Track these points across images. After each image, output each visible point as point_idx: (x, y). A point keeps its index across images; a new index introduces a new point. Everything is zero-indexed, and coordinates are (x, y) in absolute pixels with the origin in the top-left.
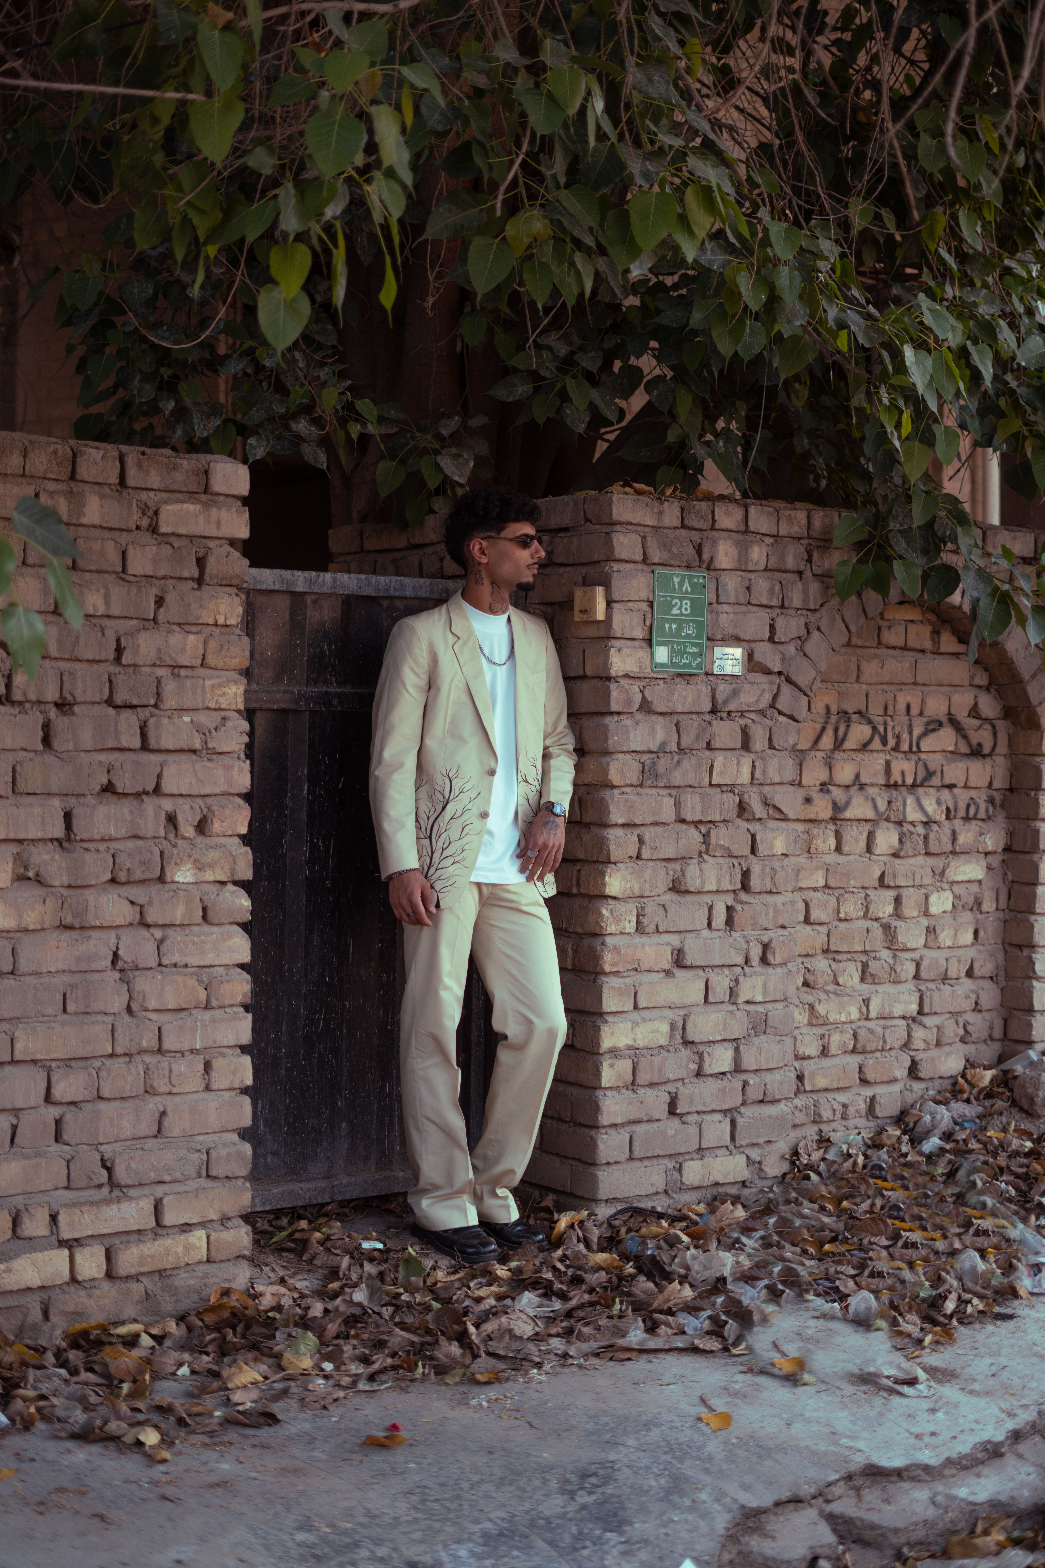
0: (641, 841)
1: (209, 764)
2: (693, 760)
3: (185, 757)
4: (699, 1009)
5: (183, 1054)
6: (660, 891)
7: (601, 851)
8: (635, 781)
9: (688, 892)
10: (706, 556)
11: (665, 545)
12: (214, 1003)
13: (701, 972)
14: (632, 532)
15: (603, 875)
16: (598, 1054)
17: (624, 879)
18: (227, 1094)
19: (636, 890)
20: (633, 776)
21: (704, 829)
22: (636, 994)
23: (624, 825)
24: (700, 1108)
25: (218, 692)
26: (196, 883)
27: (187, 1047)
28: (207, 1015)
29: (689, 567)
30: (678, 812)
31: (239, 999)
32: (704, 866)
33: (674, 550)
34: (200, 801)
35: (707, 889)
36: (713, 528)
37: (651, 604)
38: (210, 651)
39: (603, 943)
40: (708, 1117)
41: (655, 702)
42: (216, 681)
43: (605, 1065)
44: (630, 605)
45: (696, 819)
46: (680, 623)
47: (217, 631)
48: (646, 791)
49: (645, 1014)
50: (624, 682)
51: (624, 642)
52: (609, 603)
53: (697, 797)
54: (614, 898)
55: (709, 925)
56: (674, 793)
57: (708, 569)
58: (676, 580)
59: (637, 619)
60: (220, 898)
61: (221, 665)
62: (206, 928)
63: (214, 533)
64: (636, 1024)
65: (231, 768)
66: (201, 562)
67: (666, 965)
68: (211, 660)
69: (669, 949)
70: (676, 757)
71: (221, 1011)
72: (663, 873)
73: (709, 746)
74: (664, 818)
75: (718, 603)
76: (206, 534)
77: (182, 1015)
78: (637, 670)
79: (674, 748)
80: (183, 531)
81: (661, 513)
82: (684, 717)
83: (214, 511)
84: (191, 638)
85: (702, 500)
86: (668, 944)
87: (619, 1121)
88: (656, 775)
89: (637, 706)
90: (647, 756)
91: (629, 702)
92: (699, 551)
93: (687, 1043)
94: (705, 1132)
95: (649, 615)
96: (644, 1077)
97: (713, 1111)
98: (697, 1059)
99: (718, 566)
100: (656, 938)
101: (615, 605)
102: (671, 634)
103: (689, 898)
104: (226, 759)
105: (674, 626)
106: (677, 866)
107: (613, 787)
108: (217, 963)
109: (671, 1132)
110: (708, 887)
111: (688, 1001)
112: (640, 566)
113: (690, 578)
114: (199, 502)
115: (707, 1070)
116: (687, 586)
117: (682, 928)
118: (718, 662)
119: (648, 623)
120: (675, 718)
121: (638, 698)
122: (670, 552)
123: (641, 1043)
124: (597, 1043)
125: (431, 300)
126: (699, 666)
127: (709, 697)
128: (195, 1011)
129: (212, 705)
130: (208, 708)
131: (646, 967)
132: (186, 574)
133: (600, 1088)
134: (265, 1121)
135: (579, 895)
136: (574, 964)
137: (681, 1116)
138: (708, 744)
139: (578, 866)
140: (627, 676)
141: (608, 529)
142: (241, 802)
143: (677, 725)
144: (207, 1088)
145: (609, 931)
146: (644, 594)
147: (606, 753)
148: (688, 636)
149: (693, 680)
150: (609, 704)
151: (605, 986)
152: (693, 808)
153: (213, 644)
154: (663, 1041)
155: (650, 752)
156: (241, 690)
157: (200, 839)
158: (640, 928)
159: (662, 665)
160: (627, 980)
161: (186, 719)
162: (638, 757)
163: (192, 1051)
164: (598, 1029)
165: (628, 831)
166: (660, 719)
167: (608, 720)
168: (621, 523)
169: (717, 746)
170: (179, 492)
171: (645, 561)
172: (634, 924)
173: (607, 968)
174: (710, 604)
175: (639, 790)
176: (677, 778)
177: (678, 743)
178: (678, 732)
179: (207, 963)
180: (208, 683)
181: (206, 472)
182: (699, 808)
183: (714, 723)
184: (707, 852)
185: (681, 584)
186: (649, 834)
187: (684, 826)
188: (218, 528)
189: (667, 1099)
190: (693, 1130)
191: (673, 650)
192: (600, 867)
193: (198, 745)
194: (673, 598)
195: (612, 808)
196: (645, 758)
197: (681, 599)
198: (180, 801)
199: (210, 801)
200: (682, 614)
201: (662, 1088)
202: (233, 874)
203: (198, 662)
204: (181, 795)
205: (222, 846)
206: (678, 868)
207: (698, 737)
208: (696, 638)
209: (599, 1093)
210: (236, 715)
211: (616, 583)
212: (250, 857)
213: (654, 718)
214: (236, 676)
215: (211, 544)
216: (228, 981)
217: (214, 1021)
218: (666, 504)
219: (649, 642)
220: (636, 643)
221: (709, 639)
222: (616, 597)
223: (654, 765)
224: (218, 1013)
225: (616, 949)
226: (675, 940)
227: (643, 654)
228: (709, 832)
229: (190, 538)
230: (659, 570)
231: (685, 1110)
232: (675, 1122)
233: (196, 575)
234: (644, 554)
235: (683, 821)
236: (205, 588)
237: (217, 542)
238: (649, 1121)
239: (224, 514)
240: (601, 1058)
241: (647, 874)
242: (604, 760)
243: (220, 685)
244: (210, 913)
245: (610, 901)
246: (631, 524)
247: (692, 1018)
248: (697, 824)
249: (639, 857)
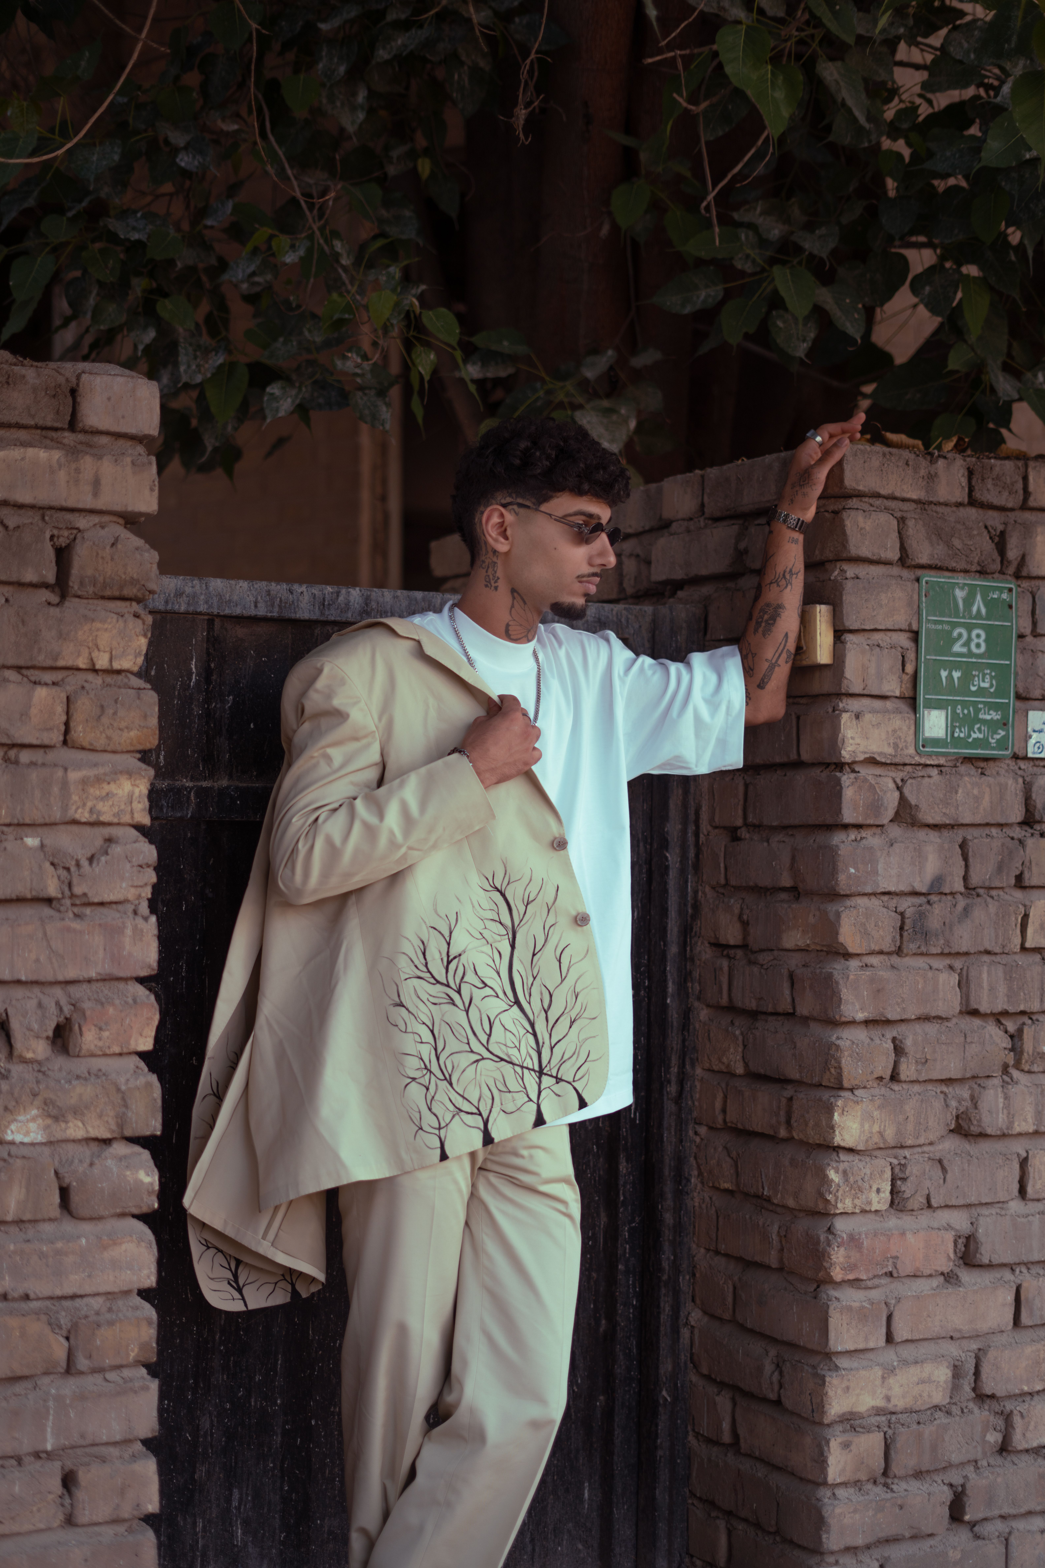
0: (899, 1050)
1: (76, 925)
2: (993, 907)
3: (28, 912)
4: (1004, 1339)
5: (19, 1460)
6: (932, 1137)
7: (826, 1068)
8: (887, 946)
9: (983, 1135)
10: (1012, 554)
11: (938, 534)
12: (82, 1363)
13: (1007, 1275)
14: (879, 509)
15: (829, 1110)
16: (821, 1424)
17: (868, 1117)
18: (109, 1532)
19: (890, 1135)
20: (885, 937)
21: (1011, 1027)
22: (889, 1318)
23: (867, 1023)
24: (1006, 1510)
25: (94, 791)
26: (50, 1143)
27: (26, 1446)
28: (69, 1387)
29: (982, 572)
30: (966, 997)
31: (133, 1353)
32: (1012, 1090)
33: (957, 543)
34: (58, 992)
35: (1017, 1129)
36: (1024, 506)
37: (915, 636)
38: (78, 717)
39: (830, 1230)
40: (1020, 1525)
41: (923, 806)
42: (91, 773)
43: (834, 1445)
44: (877, 637)
45: (999, 1008)
46: (969, 669)
47: (98, 680)
48: (908, 961)
49: (907, 1352)
50: (866, 772)
51: (866, 701)
52: (839, 634)
53: (1000, 972)
54: (850, 1150)
55: (1022, 1191)
56: (958, 963)
57: (1018, 576)
58: (960, 594)
59: (889, 662)
60: (96, 1170)
61: (101, 743)
62: (69, 1226)
63: (88, 502)
64: (890, 1371)
65: (121, 930)
66: (63, 555)
67: (945, 1266)
68: (79, 732)
69: (949, 1237)
70: (962, 903)
71: (98, 1378)
72: (938, 1104)
73: (1020, 883)
74: (940, 1009)
75: (1035, 634)
76: (70, 504)
77: (19, 1388)
78: (890, 751)
79: (959, 886)
80: (24, 496)
81: (931, 478)
82: (976, 832)
83: (88, 463)
84: (41, 693)
85: (1007, 458)
86: (949, 1227)
87: (860, 1541)
88: (925, 935)
89: (891, 813)
90: (911, 900)
91: (876, 806)
92: (1001, 543)
93: (981, 1397)
94: (1015, 1552)
95: (911, 655)
96: (904, 1461)
97: (1030, 1513)
98: (1000, 1423)
99: (1035, 572)
100: (925, 1219)
101: (849, 637)
102: (951, 688)
103: (985, 1146)
104: (109, 915)
105: (956, 675)
106: (964, 1092)
107: (847, 956)
108: (88, 1289)
109: (954, 1555)
110: (1019, 1127)
111: (984, 1326)
112: (896, 570)
113: (985, 591)
114: (59, 444)
115: (1019, 1441)
116: (979, 605)
117: (973, 1200)
118: (1035, 737)
119: (910, 668)
120: (959, 835)
121: (892, 800)
122: (949, 546)
123: (899, 1403)
124: (819, 1407)
125: (521, 114)
126: (1002, 744)
127: (1020, 798)
128: (46, 1380)
129: (84, 815)
130: (75, 822)
131: (909, 1270)
132: (30, 576)
133: (825, 1483)
134: (246, 1523)
135: (790, 1140)
136: (781, 1261)
137: (973, 1525)
138: (1019, 878)
139: (789, 1092)
140: (872, 761)
141: (837, 506)
142: (141, 991)
143: (963, 846)
144: (70, 1521)
145: (841, 1207)
146: (901, 619)
147: (835, 896)
148: (981, 692)
149: (991, 768)
150: (839, 811)
151: (833, 1305)
152: (992, 989)
153: (84, 707)
154: (939, 1397)
155: (915, 894)
156: (142, 788)
157: (60, 1062)
158: (897, 1201)
159: (935, 742)
160: (875, 1294)
161: (32, 842)
162: (893, 902)
163: (37, 1455)
164: (822, 1381)
165: (876, 1032)
166: (933, 836)
167: (839, 838)
168: (860, 495)
169: (1035, 881)
170: (19, 426)
171: (904, 560)
172: (886, 1195)
173: (837, 1274)
174: (1021, 636)
175: (895, 959)
176: (963, 939)
177: (965, 878)
178: (965, 858)
179: (68, 1290)
180: (74, 776)
181: (74, 392)
182: (1002, 989)
183: (1030, 842)
184: (1018, 1065)
185: (969, 601)
186: (912, 1036)
187: (977, 1022)
188: (96, 494)
189: (947, 1495)
190: (994, 1549)
191: (955, 717)
192: (826, 1095)
193: (52, 889)
194: (955, 625)
195: (846, 993)
196: (906, 904)
197: (970, 628)
198: (19, 993)
199: (77, 992)
200: (970, 654)
201: (938, 1478)
202: (121, 1126)
203: (56, 737)
204: (19, 982)
205: (99, 1074)
206: (966, 1094)
207: (1000, 868)
208: (995, 695)
209: (824, 1494)
210: (134, 833)
211: (851, 598)
212: (157, 1091)
213: (922, 834)
214: (133, 762)
215: (82, 522)
216: (111, 1323)
217: (82, 1397)
218: (941, 463)
219: (912, 702)
220: (889, 704)
221: (1018, 697)
222: (851, 622)
223: (921, 916)
224: (92, 1383)
225: (854, 1241)
226: (960, 1221)
227: (901, 723)
228: (1020, 1031)
229: (41, 510)
230: (928, 577)
231: (980, 1516)
232: (963, 1536)
233: (51, 578)
234: (903, 548)
235: (975, 1013)
236: (71, 603)
237: (96, 519)
238: (914, 1538)
239: (107, 467)
240: (828, 1433)
241: (910, 1108)
242: (832, 908)
243: (99, 780)
244: (75, 1199)
245: (843, 1156)
246: (878, 496)
247: (992, 1354)
248: (999, 1017)
249: (894, 1077)
